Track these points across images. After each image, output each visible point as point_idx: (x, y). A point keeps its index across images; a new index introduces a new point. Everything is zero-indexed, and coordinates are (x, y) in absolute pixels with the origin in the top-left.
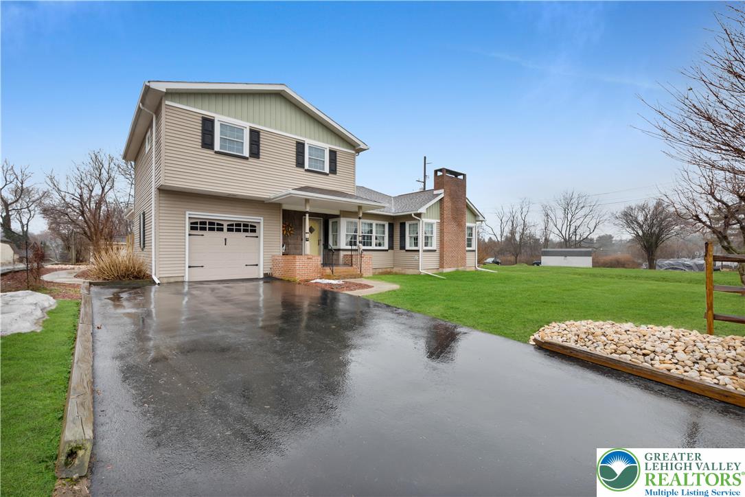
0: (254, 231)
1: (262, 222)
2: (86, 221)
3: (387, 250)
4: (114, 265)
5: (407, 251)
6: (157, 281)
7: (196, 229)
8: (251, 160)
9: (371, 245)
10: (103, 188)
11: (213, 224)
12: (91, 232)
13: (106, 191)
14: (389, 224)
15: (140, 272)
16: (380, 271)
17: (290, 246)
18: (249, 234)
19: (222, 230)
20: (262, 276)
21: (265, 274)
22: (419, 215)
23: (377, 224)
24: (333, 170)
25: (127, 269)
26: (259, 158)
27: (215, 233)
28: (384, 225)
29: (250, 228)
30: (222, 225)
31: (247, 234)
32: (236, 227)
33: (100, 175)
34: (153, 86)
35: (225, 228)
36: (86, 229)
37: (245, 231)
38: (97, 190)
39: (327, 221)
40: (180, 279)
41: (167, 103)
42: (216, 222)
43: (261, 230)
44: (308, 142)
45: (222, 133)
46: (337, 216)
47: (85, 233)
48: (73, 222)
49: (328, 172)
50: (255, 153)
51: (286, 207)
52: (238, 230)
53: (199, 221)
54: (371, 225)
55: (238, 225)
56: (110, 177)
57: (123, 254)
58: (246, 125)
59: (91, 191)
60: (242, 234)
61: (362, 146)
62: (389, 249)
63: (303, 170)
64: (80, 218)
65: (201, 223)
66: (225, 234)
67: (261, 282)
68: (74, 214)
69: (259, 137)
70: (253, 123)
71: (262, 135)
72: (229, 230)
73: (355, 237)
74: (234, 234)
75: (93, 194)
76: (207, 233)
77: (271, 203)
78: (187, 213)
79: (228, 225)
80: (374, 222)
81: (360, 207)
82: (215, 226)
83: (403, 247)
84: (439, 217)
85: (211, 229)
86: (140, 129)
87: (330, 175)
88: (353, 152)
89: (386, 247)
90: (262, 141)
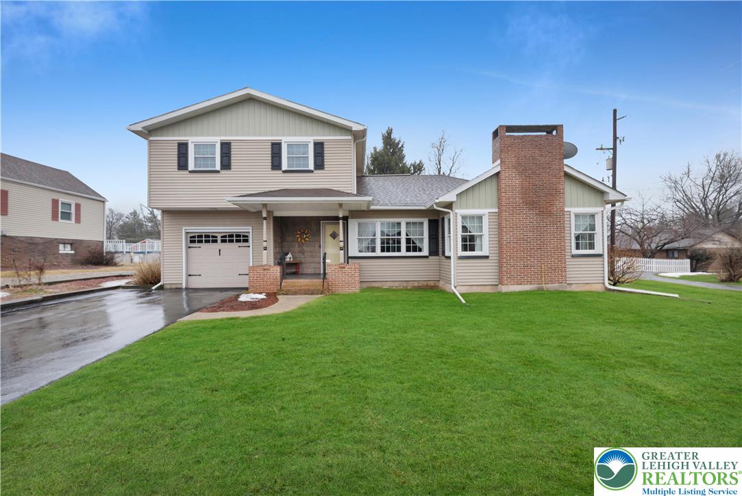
0: (247, 240)
1: (251, 232)
3: (426, 257)
5: (446, 257)
7: (194, 242)
8: (223, 172)
9: (400, 251)
11: (208, 236)
14: (430, 221)
16: (416, 284)
17: (306, 254)
18: (242, 244)
19: (216, 241)
22: (449, 205)
23: (407, 223)
24: (319, 165)
26: (230, 169)
27: (211, 245)
28: (420, 224)
29: (242, 239)
30: (216, 237)
31: (239, 244)
32: (229, 238)
34: (132, 128)
35: (219, 239)
37: (238, 241)
40: (179, 286)
41: (151, 138)
42: (211, 234)
43: (251, 240)
44: (285, 140)
45: (195, 153)
49: (312, 169)
50: (226, 165)
51: (278, 214)
52: (231, 241)
53: (196, 235)
54: (399, 224)
55: (231, 236)
58: (217, 140)
60: (235, 245)
62: (430, 255)
63: (281, 172)
66: (219, 245)
69: (230, 150)
70: (225, 135)
71: (234, 147)
72: (223, 241)
74: (227, 245)
76: (203, 245)
78: (184, 228)
79: (222, 237)
80: (403, 221)
82: (210, 239)
83: (444, 254)
84: (496, 204)
85: (207, 241)
87: (315, 172)
88: (349, 138)
89: (425, 252)
90: (233, 153)
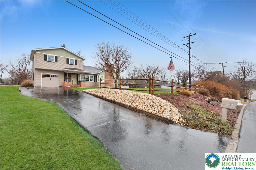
0: (57, 77)
1: (59, 75)
2: (21, 75)
4: (26, 83)
5: (98, 82)
6: (35, 86)
7: (43, 76)
8: (55, 62)
9: (89, 81)
10: (26, 65)
12: (22, 77)
13: (27, 65)
15: (31, 84)
20: (59, 86)
21: (60, 86)
22: (99, 74)
23: (90, 76)
24: (76, 64)
25: (29, 84)
26: (57, 62)
27: (48, 77)
28: (93, 76)
29: (57, 76)
31: (56, 78)
32: (53, 76)
33: (25, 61)
34: (33, 50)
35: (50, 76)
36: (21, 77)
38: (24, 65)
39: (77, 75)
40: (40, 86)
41: (37, 52)
43: (59, 77)
44: (70, 58)
45: (49, 57)
46: (79, 74)
47: (20, 77)
48: (17, 75)
50: (56, 61)
51: (65, 72)
55: (54, 76)
56: (28, 61)
57: (28, 81)
58: (54, 56)
59: (23, 66)
60: (54, 78)
61: (84, 59)
63: (68, 64)
64: (19, 74)
65: (45, 75)
66: (50, 77)
67: (59, 87)
68: (18, 73)
69: (57, 58)
70: (56, 55)
71: (58, 57)
72: (51, 77)
73: (84, 79)
75: (23, 67)
76: (46, 77)
77: (61, 71)
78: (42, 73)
81: (82, 72)
82: (48, 76)
83: (97, 81)
84: (105, 74)
86: (32, 56)
88: (82, 60)
89: (93, 81)
90: (58, 59)
